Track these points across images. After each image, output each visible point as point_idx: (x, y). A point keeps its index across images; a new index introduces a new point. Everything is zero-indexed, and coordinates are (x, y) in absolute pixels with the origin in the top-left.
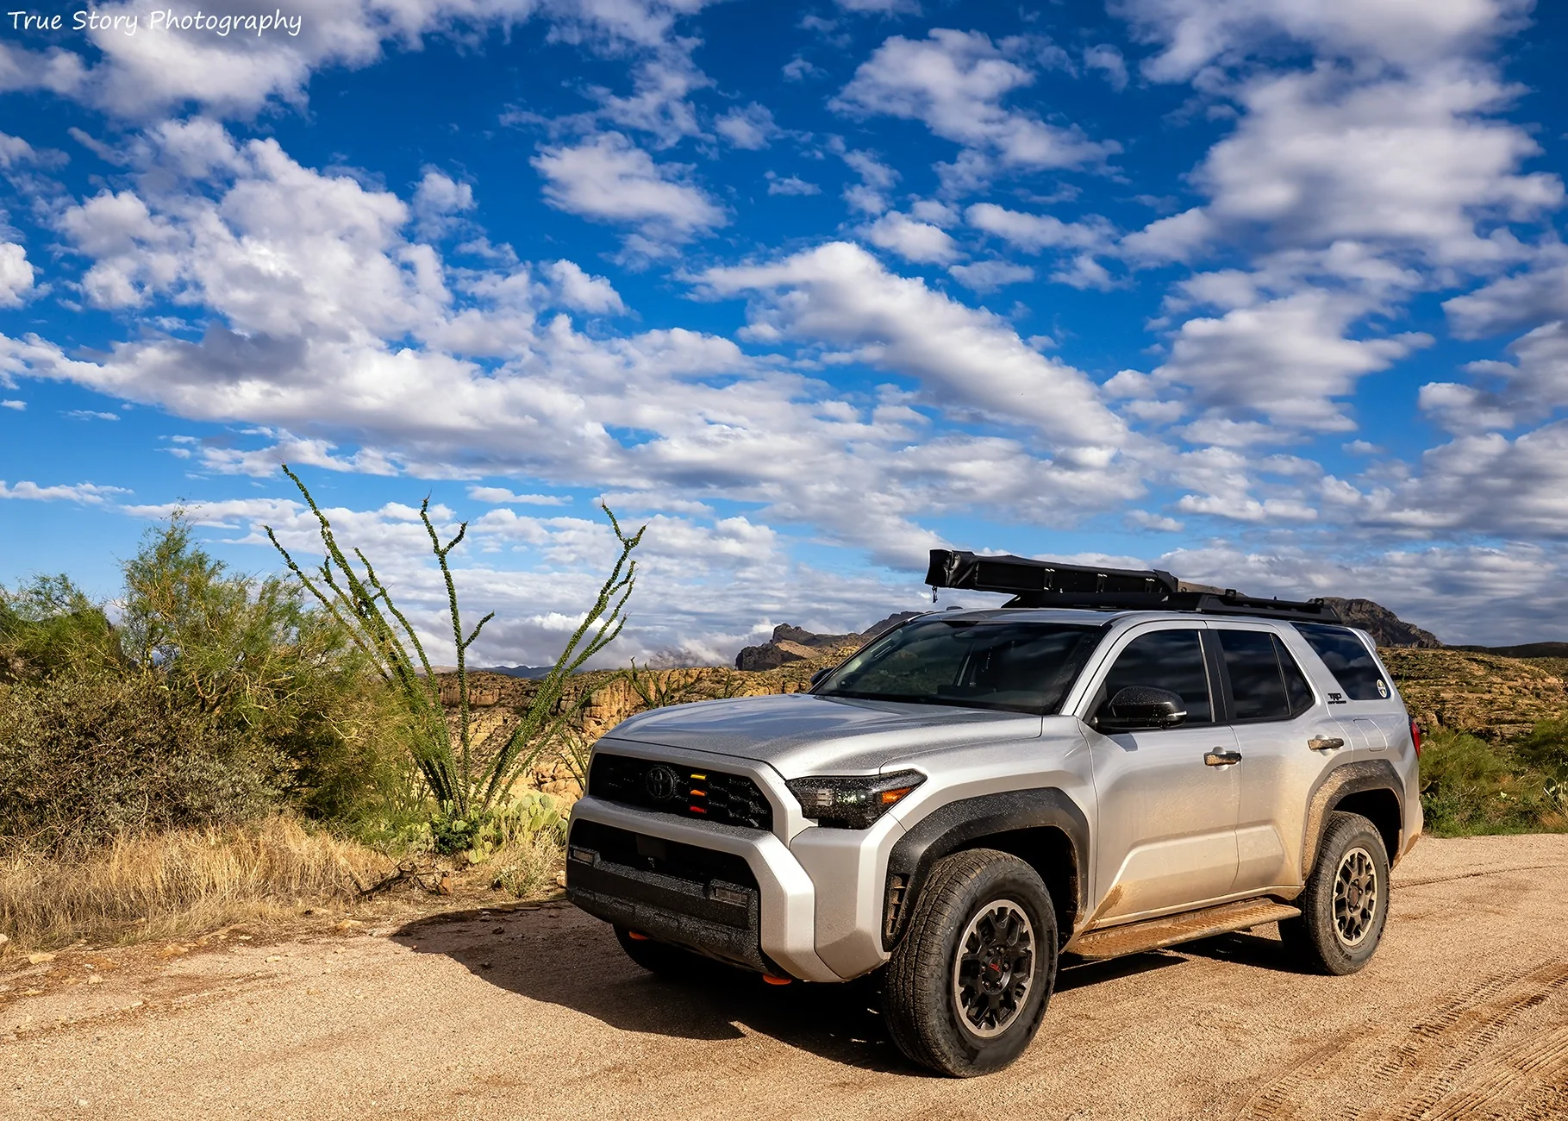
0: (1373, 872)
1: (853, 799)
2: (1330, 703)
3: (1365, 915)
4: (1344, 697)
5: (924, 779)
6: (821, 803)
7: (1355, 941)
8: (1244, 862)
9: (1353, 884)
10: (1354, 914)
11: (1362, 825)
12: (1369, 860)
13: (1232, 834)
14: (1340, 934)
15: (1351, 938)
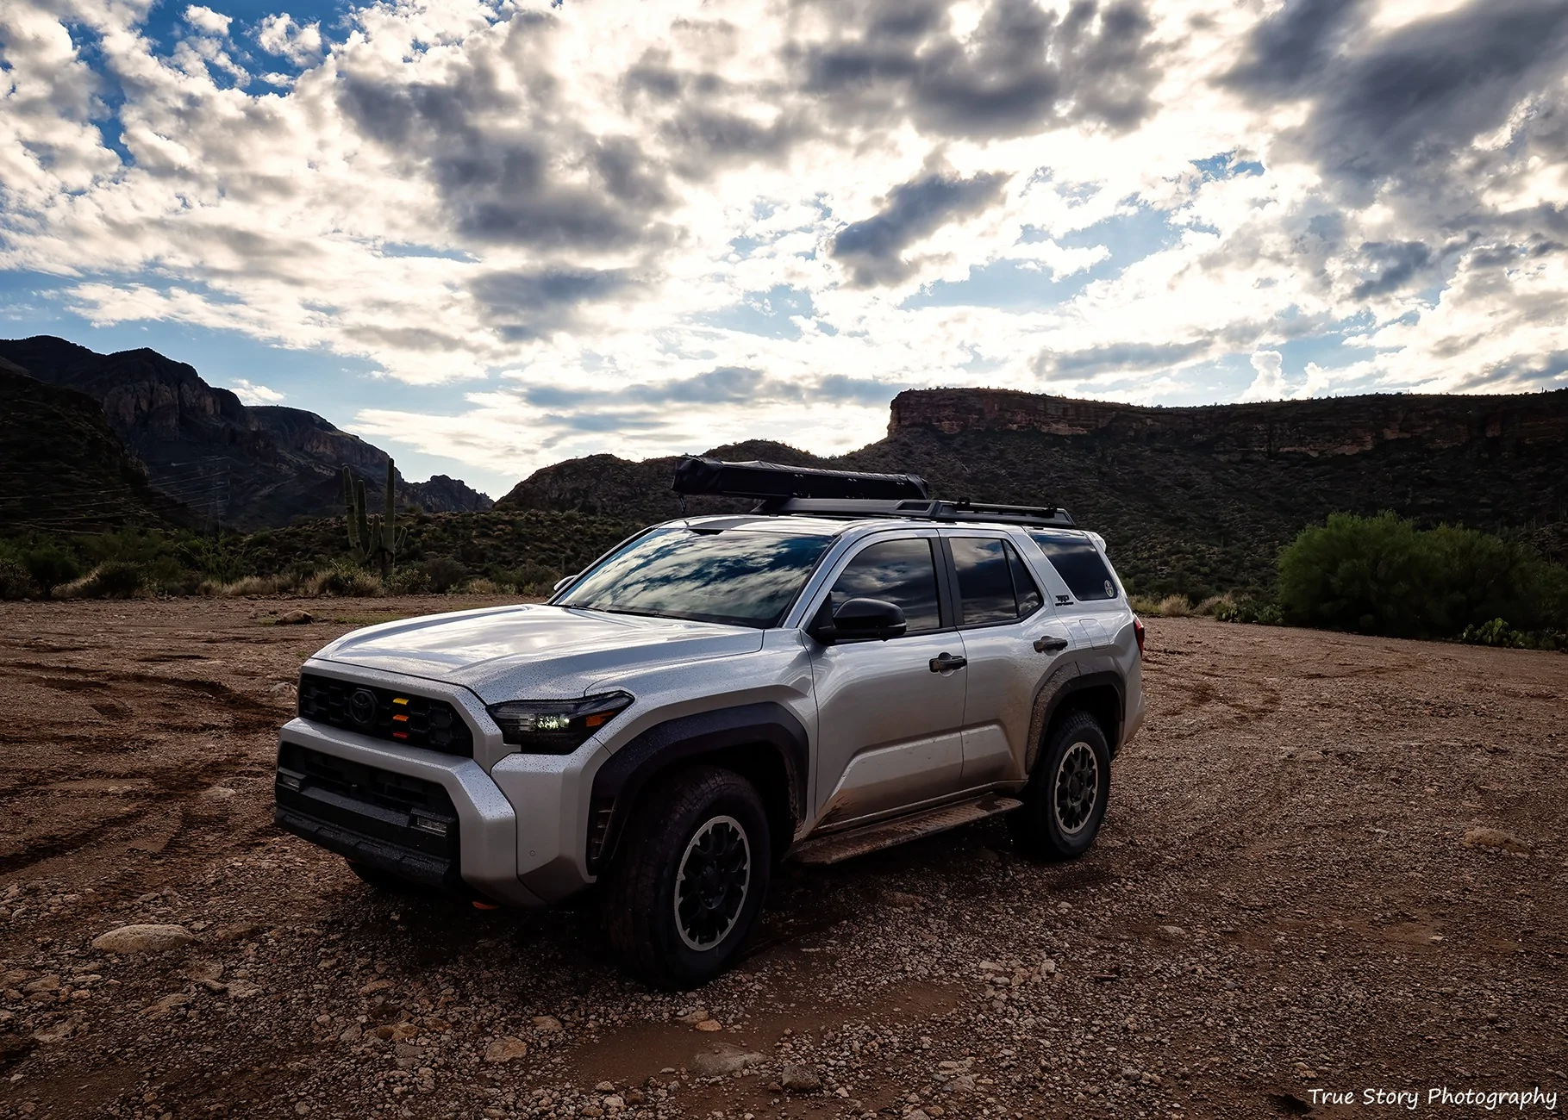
0: (1095, 767)
1: (554, 724)
2: (1057, 605)
3: (1085, 808)
4: (1073, 598)
5: (632, 700)
6: (522, 729)
7: (1074, 830)
8: (969, 761)
9: (1076, 774)
10: (1075, 804)
11: (1087, 722)
12: (1092, 755)
13: (958, 735)
14: (1061, 822)
15: (1070, 827)
